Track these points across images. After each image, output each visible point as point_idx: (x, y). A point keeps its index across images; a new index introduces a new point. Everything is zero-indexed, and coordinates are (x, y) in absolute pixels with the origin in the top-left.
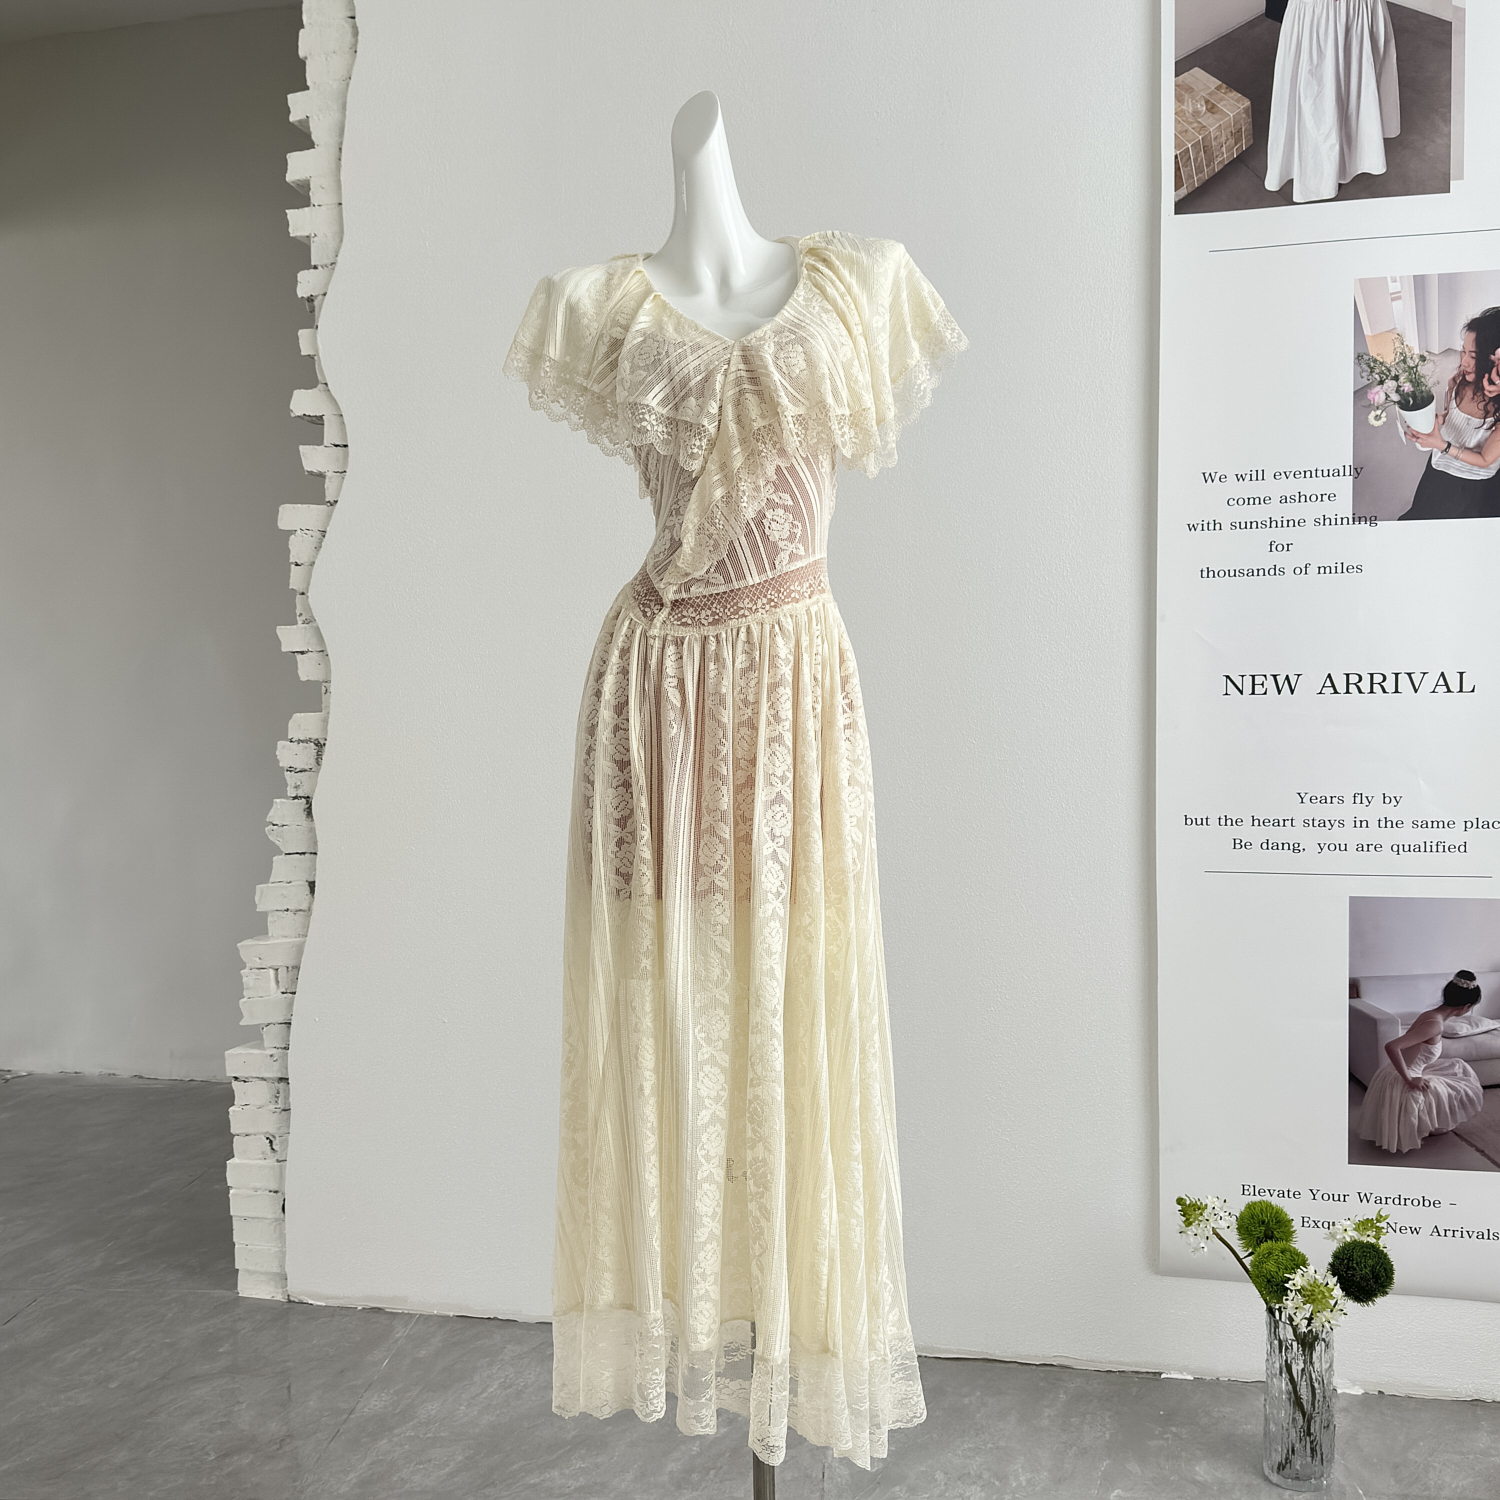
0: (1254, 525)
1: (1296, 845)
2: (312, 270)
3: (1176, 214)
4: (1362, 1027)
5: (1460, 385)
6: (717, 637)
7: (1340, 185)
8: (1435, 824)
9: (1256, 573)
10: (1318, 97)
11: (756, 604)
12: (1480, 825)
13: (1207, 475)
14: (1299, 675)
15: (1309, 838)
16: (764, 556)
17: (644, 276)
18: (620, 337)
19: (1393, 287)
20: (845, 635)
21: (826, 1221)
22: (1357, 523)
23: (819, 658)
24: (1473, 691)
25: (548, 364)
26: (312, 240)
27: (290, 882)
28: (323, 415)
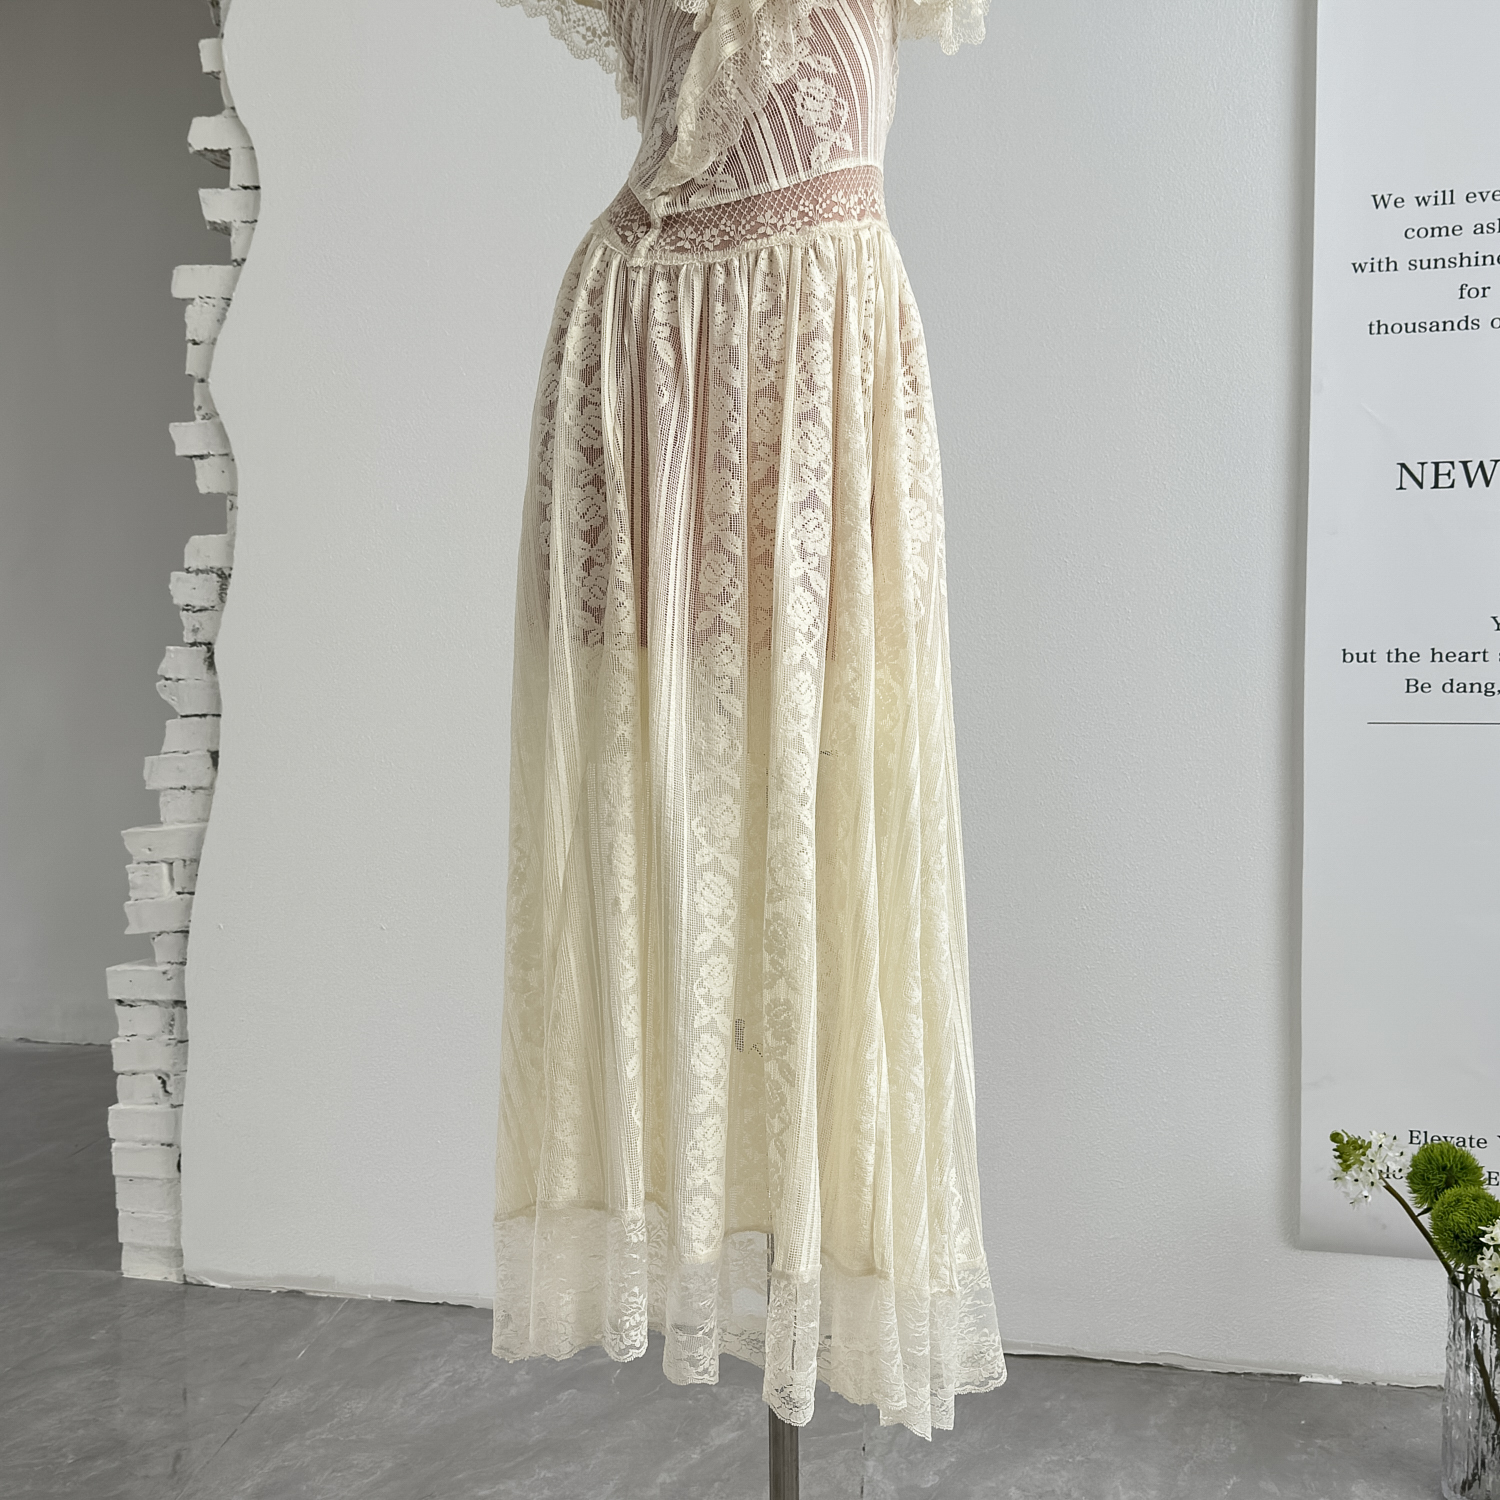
0: (1440, 263)
1: (1489, 686)
6: (727, 267)
9: (1441, 327)
13: (1378, 198)
14: (1496, 461)
16: (794, 148)
20: (908, 285)
21: (873, 1091)
27: (188, 752)
28: (230, 149)
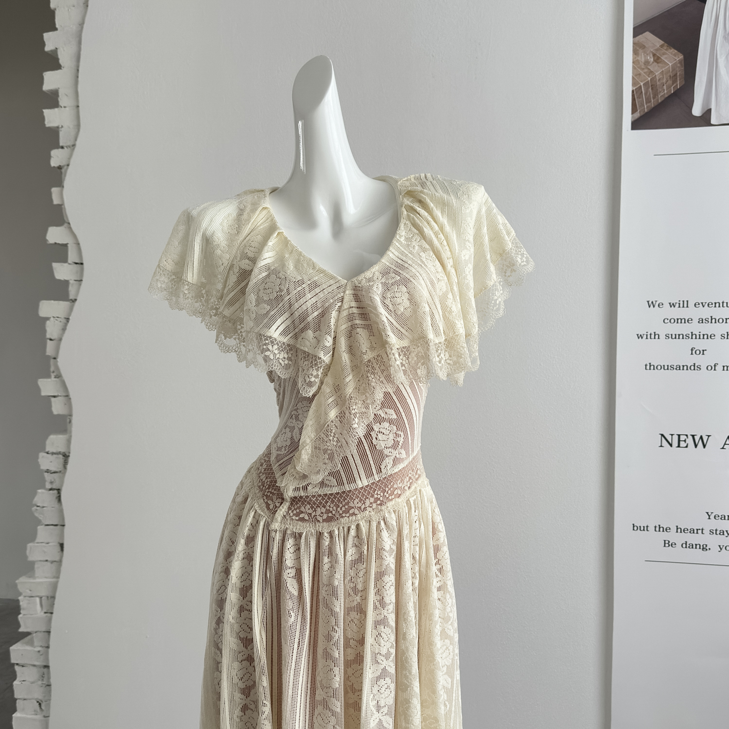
0: (681, 336)
1: (705, 546)
2: (60, 150)
3: (632, 129)
6: (331, 534)
9: (681, 368)
11: (364, 503)
13: (650, 303)
14: (709, 436)
15: (713, 541)
16: (372, 462)
17: (269, 212)
18: (248, 268)
23: (417, 539)
25: (186, 287)
26: (60, 129)
27: (48, 543)
28: (68, 244)
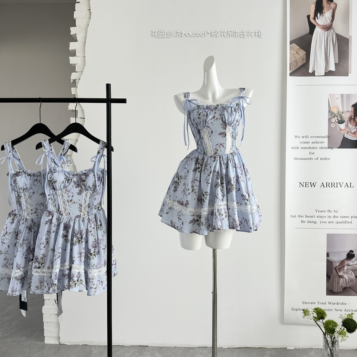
0: (306, 148)
1: (315, 222)
3: (290, 76)
4: (329, 263)
5: (350, 119)
7: (325, 73)
8: (345, 217)
9: (306, 159)
10: (321, 53)
12: (355, 217)
13: (296, 136)
15: (318, 220)
19: (337, 96)
22: (329, 149)
24: (353, 187)
